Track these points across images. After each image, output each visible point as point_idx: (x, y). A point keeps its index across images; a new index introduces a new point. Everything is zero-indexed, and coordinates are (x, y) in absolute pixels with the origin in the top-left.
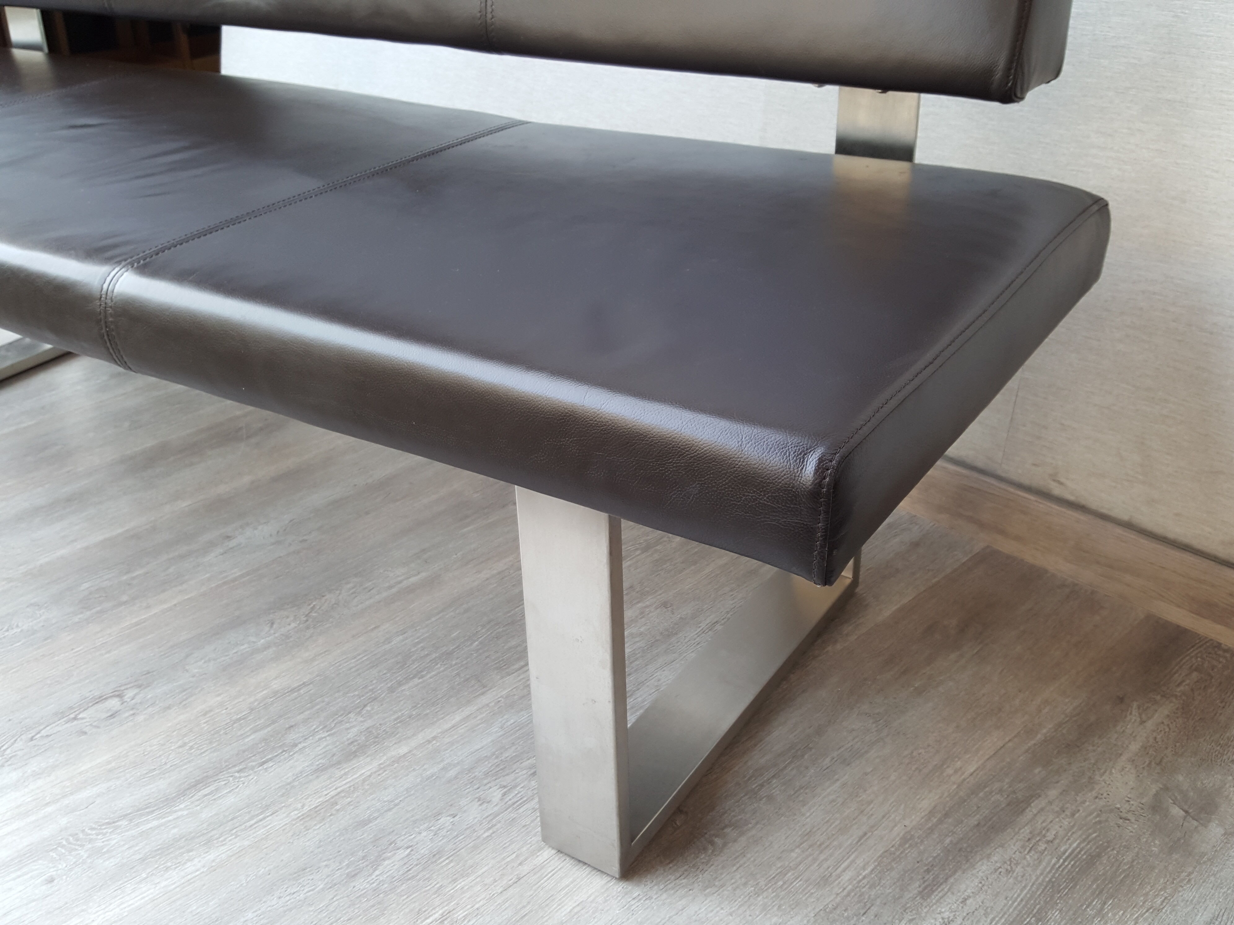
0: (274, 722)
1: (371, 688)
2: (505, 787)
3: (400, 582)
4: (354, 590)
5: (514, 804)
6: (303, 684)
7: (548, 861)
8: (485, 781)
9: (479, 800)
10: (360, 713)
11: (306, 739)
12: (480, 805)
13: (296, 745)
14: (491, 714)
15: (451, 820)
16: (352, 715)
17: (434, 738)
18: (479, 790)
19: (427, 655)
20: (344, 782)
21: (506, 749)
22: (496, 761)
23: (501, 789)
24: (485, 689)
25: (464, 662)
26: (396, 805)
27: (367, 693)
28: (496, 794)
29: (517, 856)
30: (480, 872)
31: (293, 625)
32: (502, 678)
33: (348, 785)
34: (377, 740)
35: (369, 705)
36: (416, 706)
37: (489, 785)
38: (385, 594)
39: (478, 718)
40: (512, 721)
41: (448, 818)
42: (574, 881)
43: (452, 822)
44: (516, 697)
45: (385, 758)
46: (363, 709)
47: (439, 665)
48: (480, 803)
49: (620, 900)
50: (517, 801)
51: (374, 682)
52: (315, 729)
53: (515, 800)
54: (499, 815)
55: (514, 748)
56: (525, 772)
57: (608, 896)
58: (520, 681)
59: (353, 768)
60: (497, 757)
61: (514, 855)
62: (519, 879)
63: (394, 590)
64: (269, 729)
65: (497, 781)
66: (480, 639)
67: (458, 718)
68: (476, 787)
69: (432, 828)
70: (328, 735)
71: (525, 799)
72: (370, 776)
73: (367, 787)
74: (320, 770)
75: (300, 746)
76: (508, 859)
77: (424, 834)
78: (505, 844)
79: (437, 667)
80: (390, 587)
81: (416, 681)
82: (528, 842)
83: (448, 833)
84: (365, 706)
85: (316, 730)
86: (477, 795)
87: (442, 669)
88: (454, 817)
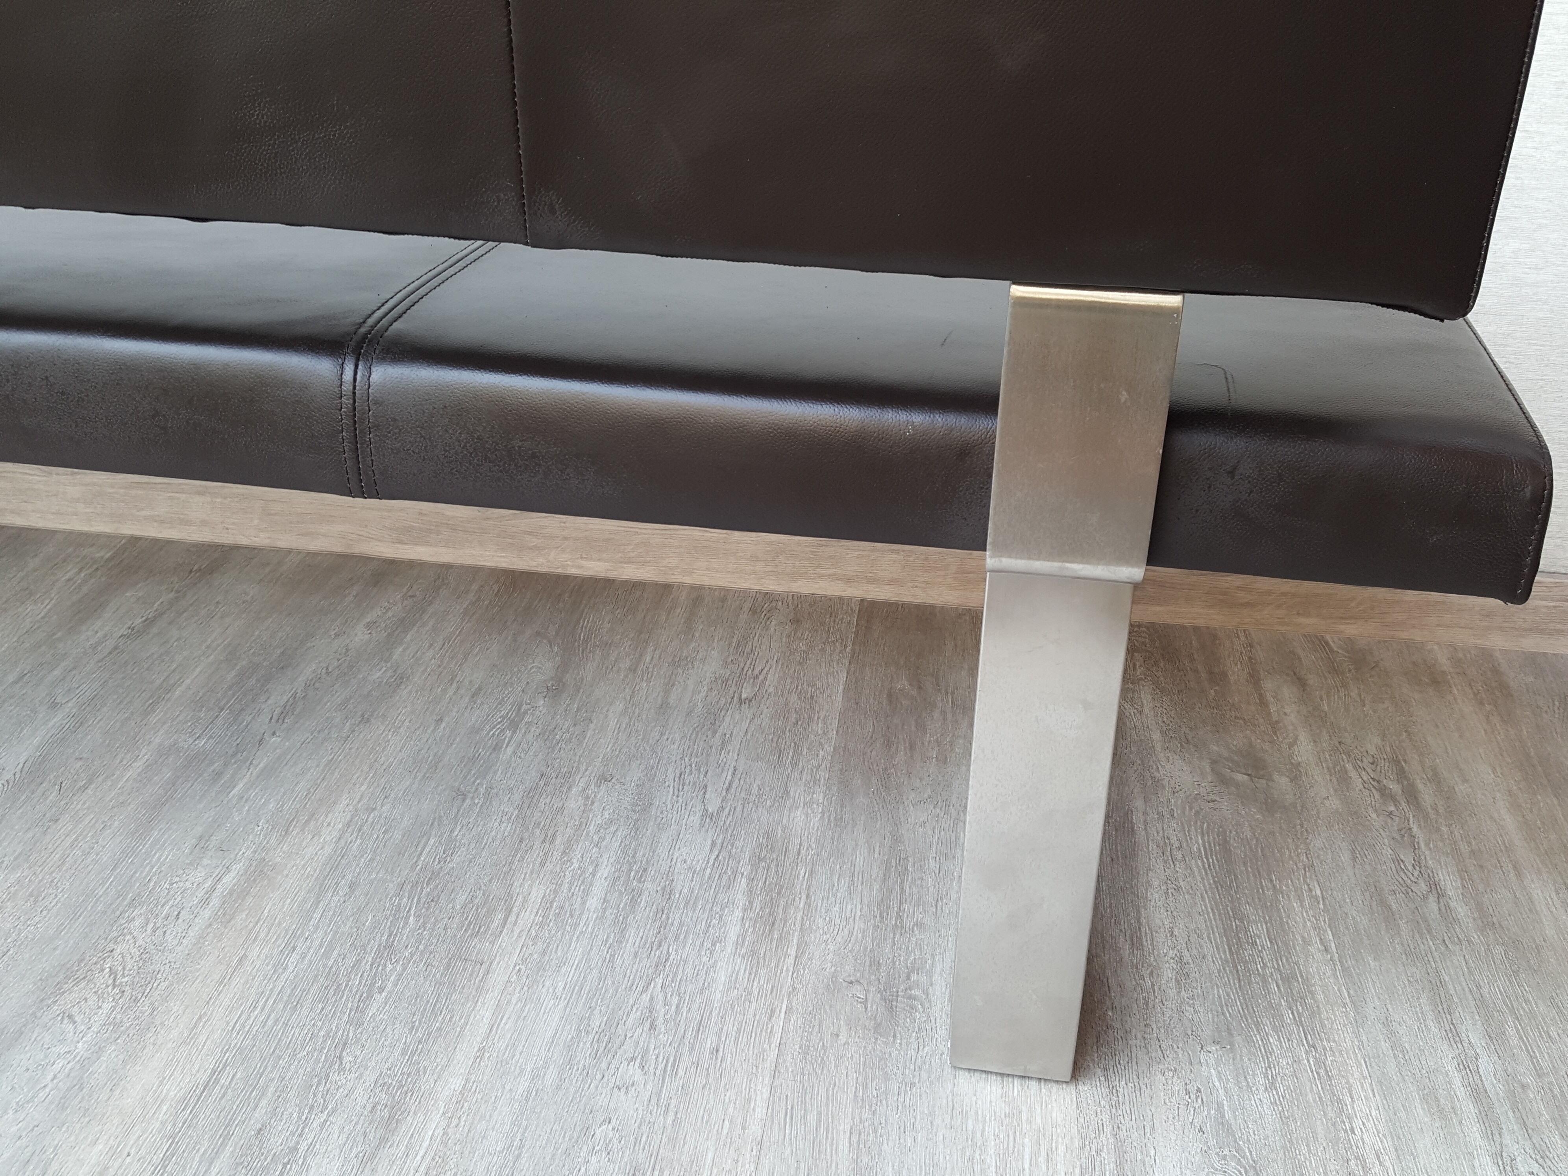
0: (226, 1137)
1: (322, 1034)
2: (633, 1059)
3: (213, 889)
4: (151, 925)
5: (665, 1070)
6: (214, 1071)
7: (770, 1107)
8: (604, 1065)
9: (620, 1089)
10: (341, 1069)
11: (300, 1135)
12: (627, 1092)
13: (295, 1149)
14: (525, 988)
15: (610, 1128)
16: (334, 1077)
17: (482, 1050)
18: (605, 1079)
19: (358, 961)
20: (419, 1158)
21: (589, 1018)
22: (591, 1037)
23: (632, 1064)
24: (485, 966)
25: (421, 947)
26: (520, 1148)
27: (324, 1041)
28: (634, 1072)
29: (731, 1122)
30: (709, 1161)
31: (107, 1006)
32: (492, 943)
33: (428, 1159)
34: (405, 1089)
35: (344, 1054)
36: (413, 1027)
37: (613, 1066)
38: (207, 913)
39: (514, 1001)
40: (561, 985)
41: (604, 1127)
42: (820, 1114)
43: (613, 1129)
44: (535, 956)
45: (441, 1104)
46: (341, 1063)
47: (390, 967)
48: (623, 1090)
49: (887, 1103)
50: (666, 1066)
51: (319, 1024)
52: (299, 1118)
53: (661, 1066)
54: (661, 1091)
55: (596, 1012)
56: (639, 1031)
57: (871, 1107)
58: (519, 937)
59: (412, 1135)
60: (587, 1033)
61: (726, 1122)
62: (760, 1144)
63: (215, 902)
64: (229, 1149)
65: (617, 1057)
66: (412, 912)
67: (484, 1014)
68: (599, 1077)
69: (597, 1148)
70: (329, 1115)
71: (672, 1059)
72: (445, 1133)
73: (458, 1147)
74: (368, 1159)
75: (303, 1147)
76: (725, 1131)
77: (594, 1159)
78: (703, 1117)
79: (388, 969)
80: (205, 901)
81: (380, 998)
82: (727, 1101)
83: (623, 1142)
84: (340, 1058)
85: (304, 1118)
86: (611, 1085)
87: (399, 968)
88: (609, 1122)
